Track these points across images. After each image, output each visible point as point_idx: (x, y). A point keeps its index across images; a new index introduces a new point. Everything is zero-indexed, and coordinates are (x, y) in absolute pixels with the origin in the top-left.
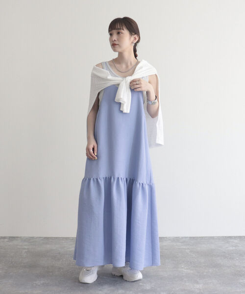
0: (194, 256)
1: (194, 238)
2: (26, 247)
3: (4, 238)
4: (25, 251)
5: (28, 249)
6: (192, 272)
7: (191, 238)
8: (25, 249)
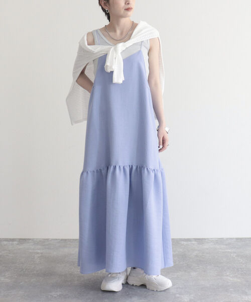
0: (242, 261)
1: (241, 239)
2: (39, 251)
3: (13, 240)
4: (38, 255)
5: (42, 253)
6: (239, 280)
7: (237, 239)
8: (38, 253)
